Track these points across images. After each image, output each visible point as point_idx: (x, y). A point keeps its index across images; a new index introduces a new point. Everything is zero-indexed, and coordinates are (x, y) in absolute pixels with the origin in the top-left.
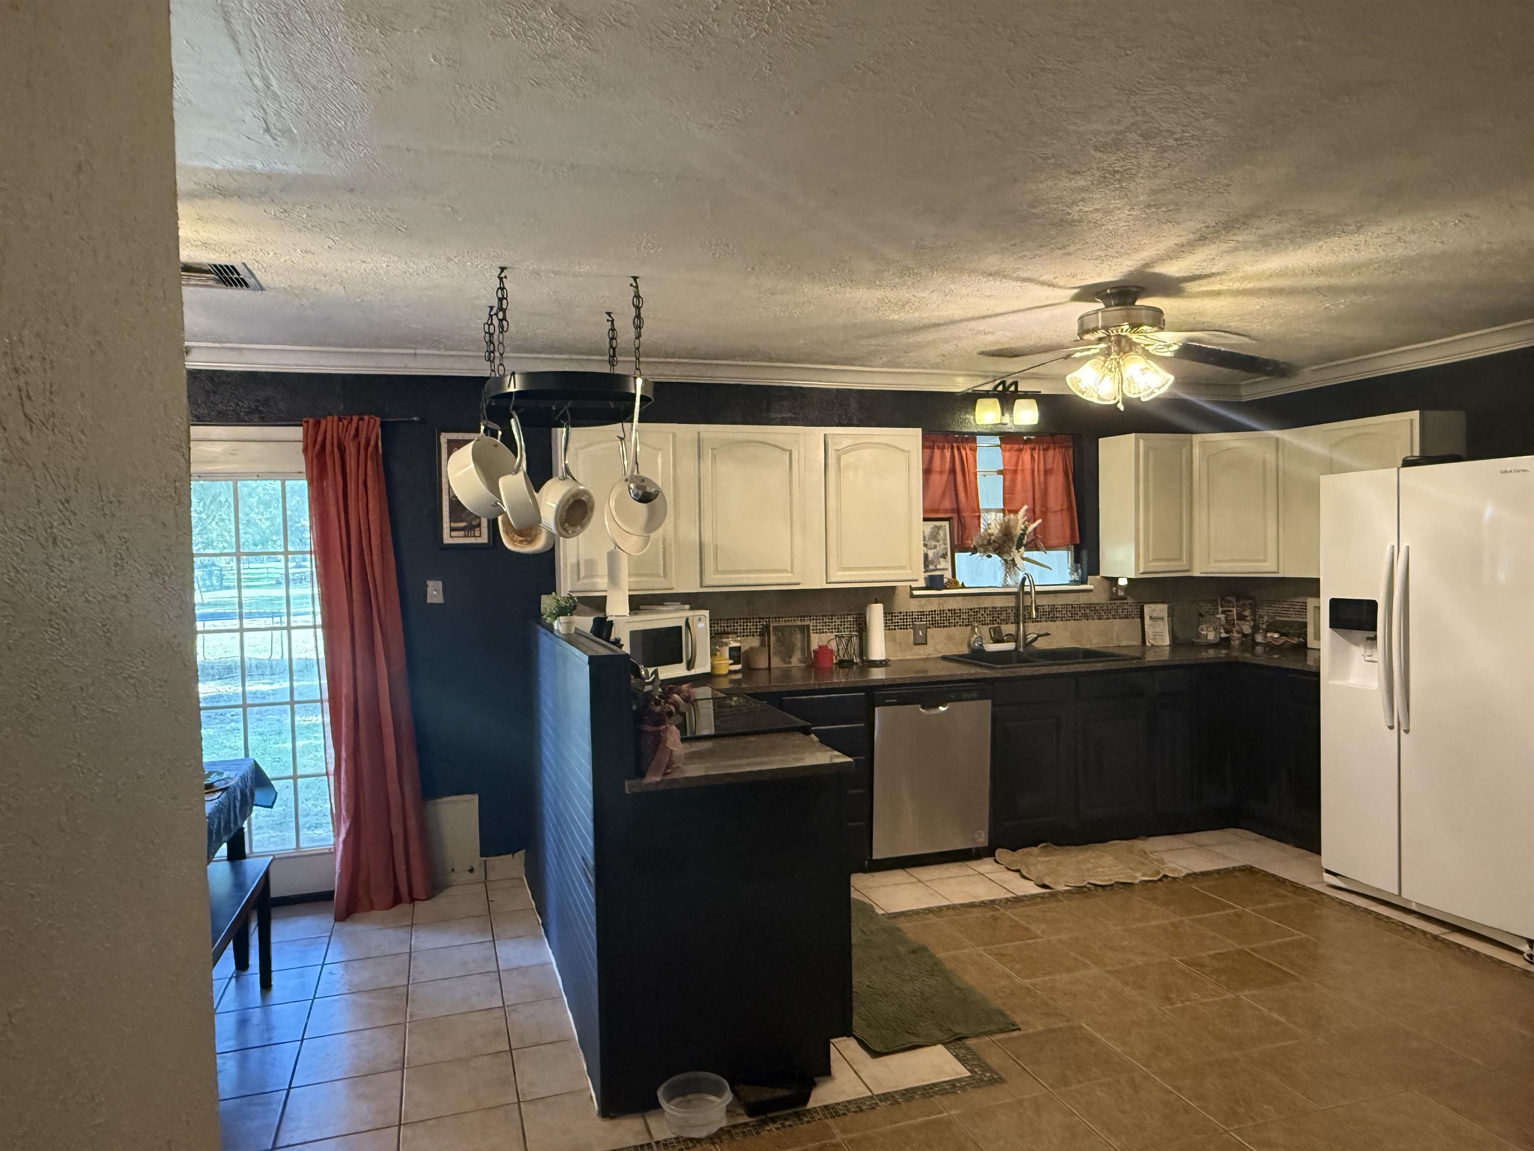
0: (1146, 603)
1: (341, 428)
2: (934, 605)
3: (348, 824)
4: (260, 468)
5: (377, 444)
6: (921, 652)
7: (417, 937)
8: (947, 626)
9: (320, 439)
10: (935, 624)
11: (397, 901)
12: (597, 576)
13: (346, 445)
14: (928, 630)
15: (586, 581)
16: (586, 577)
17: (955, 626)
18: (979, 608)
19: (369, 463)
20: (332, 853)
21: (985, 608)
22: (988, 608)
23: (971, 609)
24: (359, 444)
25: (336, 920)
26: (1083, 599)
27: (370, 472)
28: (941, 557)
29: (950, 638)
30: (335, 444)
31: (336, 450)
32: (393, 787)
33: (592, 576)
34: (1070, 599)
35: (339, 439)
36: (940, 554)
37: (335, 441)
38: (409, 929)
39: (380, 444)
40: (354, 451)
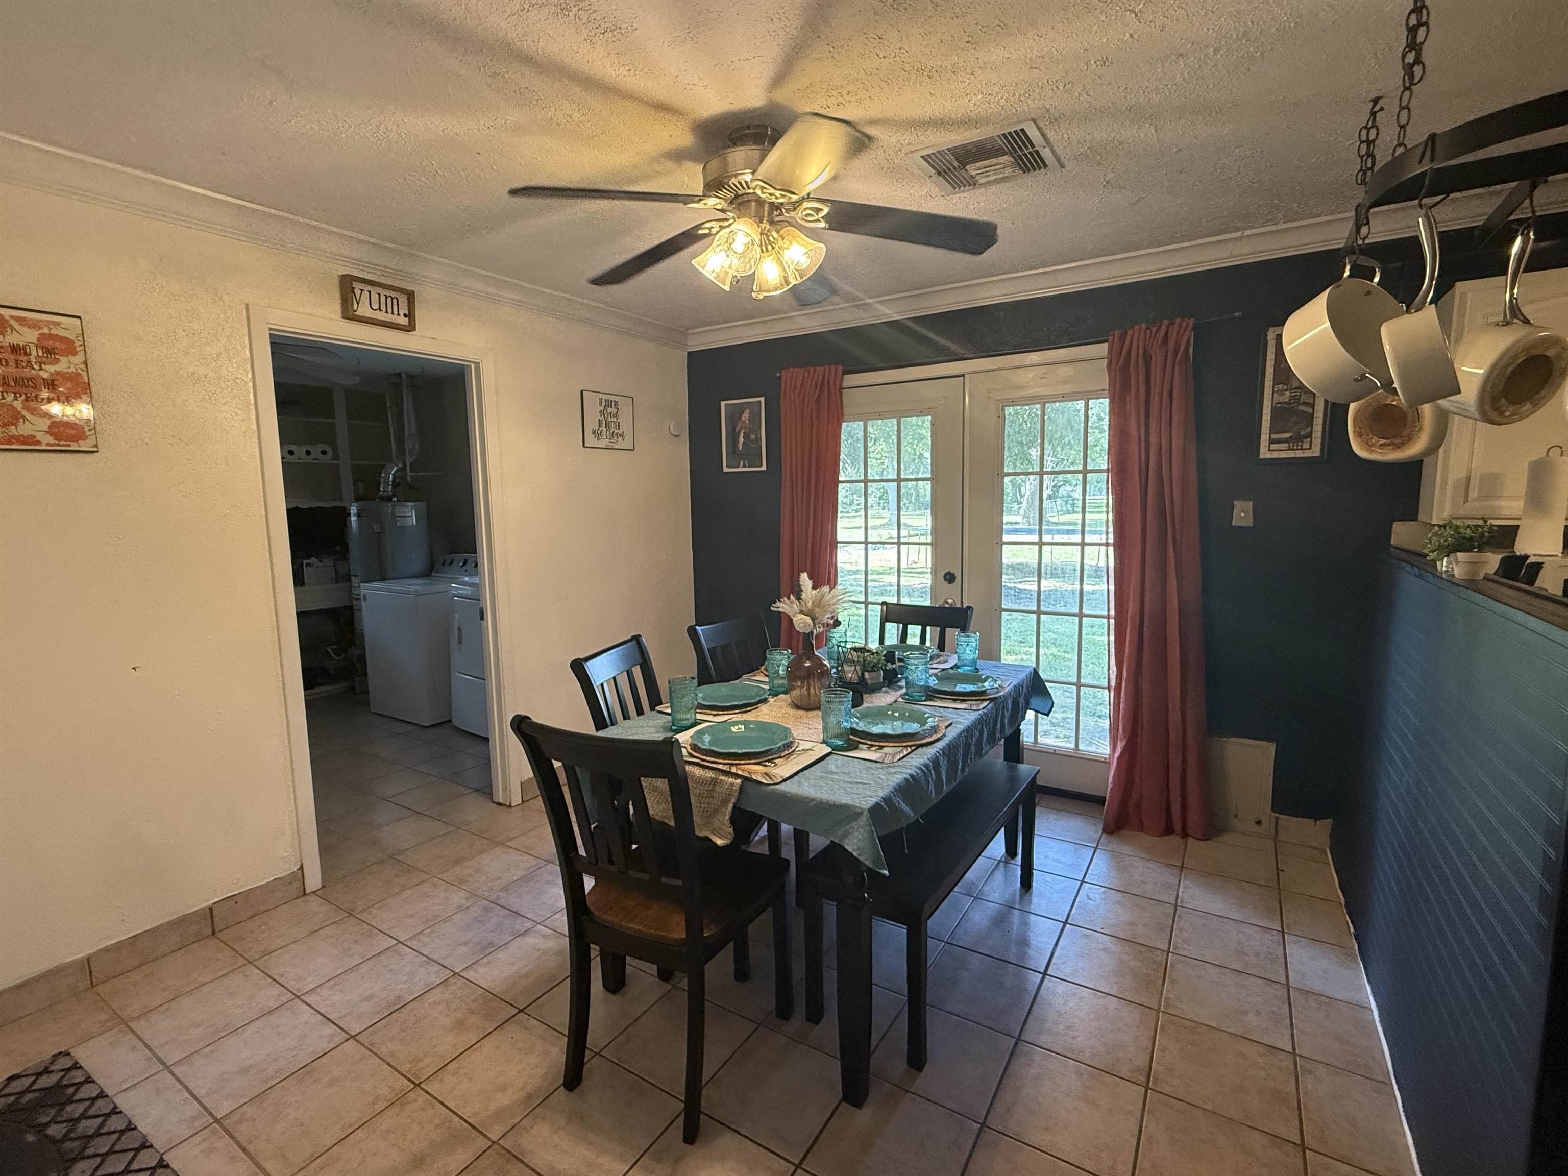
1: (1148, 335)
3: (1124, 743)
4: (1067, 389)
5: (1187, 349)
7: (1186, 887)
9: (1125, 352)
11: (1169, 830)
12: (1500, 497)
13: (1152, 354)
15: (1478, 504)
16: (1479, 498)
19: (1177, 369)
20: (1106, 763)
24: (1167, 350)
25: (1104, 831)
27: (1176, 380)
30: (1141, 355)
31: (1141, 361)
32: (1174, 716)
33: (1489, 497)
35: (1145, 350)
37: (1141, 351)
38: (1176, 871)
39: (1191, 349)
40: (1160, 359)
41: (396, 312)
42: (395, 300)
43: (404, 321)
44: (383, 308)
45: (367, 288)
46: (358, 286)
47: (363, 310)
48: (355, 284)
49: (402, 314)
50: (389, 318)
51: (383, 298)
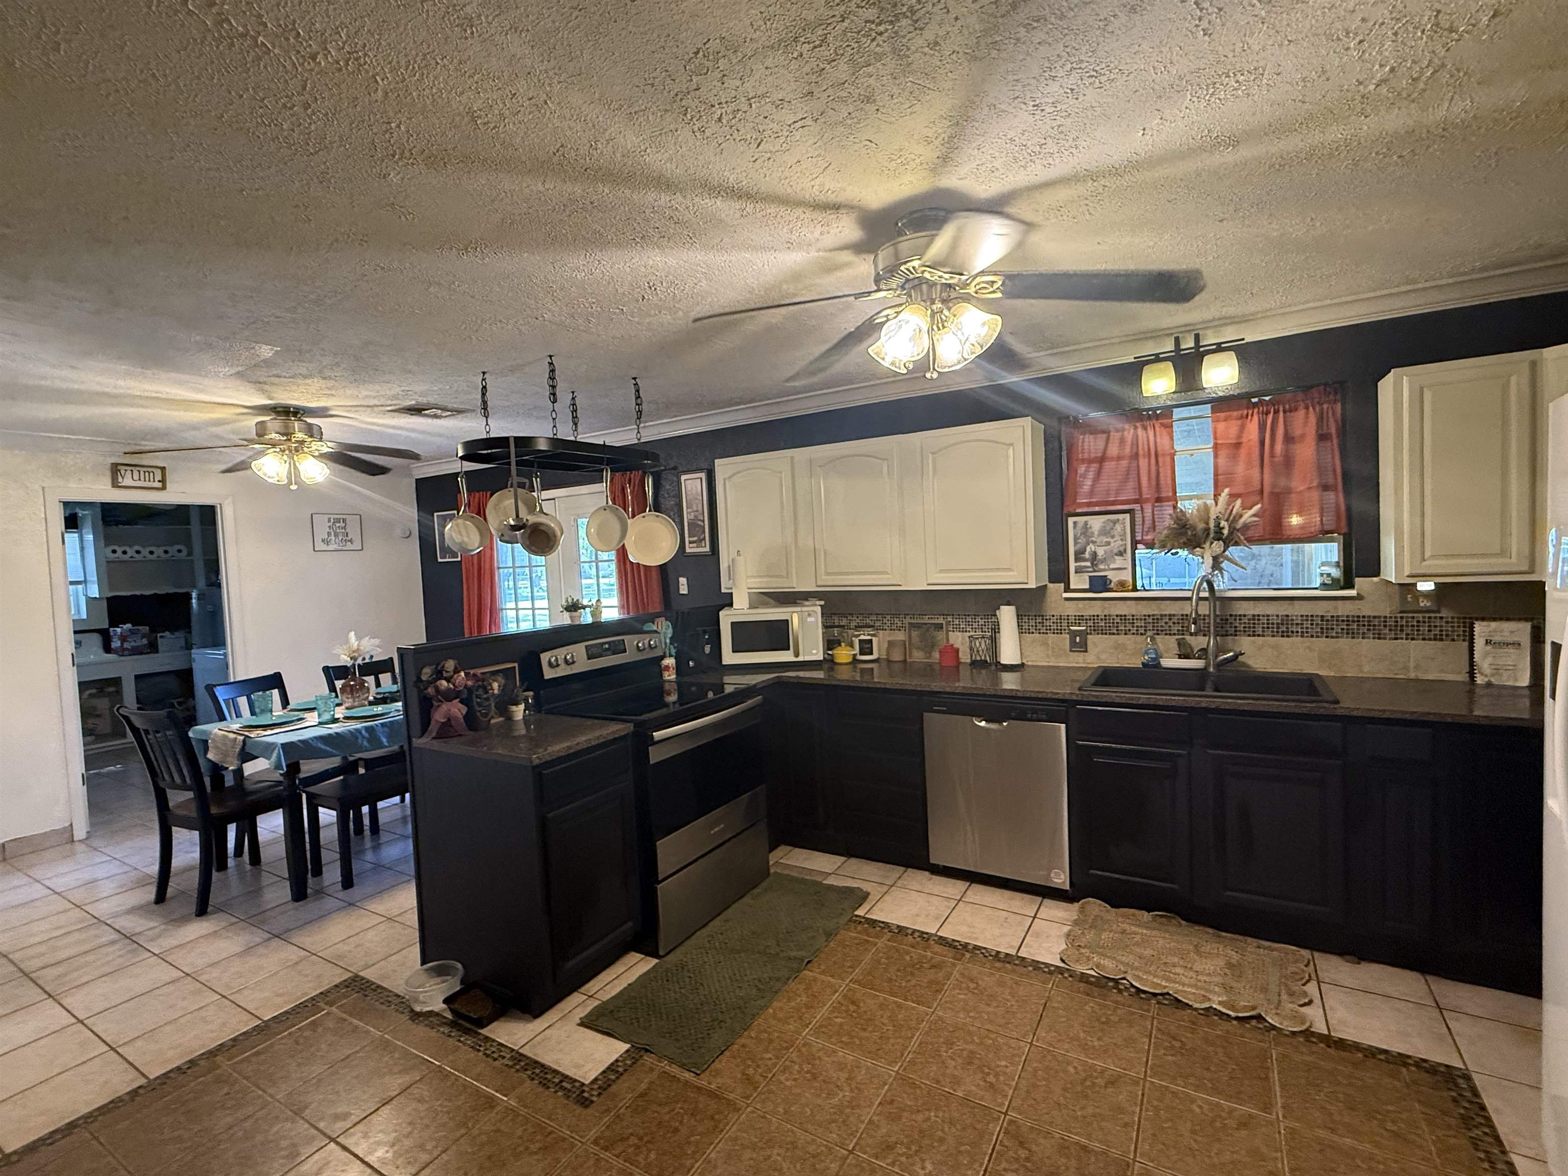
0: (1477, 619)
2: (1096, 609)
6: (1077, 660)
8: (1114, 634)
10: (1097, 630)
14: (1089, 636)
17: (1126, 634)
18: (1162, 615)
21: (1170, 615)
22: (1174, 615)
23: (1149, 616)
26: (1345, 609)
28: (1116, 555)
29: (1117, 647)
34: (1320, 609)
36: (1116, 551)
41: (152, 479)
42: (151, 474)
43: (160, 485)
44: (142, 478)
45: (129, 468)
46: (122, 468)
47: (128, 481)
48: (119, 467)
49: (156, 480)
50: (147, 484)
51: (142, 473)
